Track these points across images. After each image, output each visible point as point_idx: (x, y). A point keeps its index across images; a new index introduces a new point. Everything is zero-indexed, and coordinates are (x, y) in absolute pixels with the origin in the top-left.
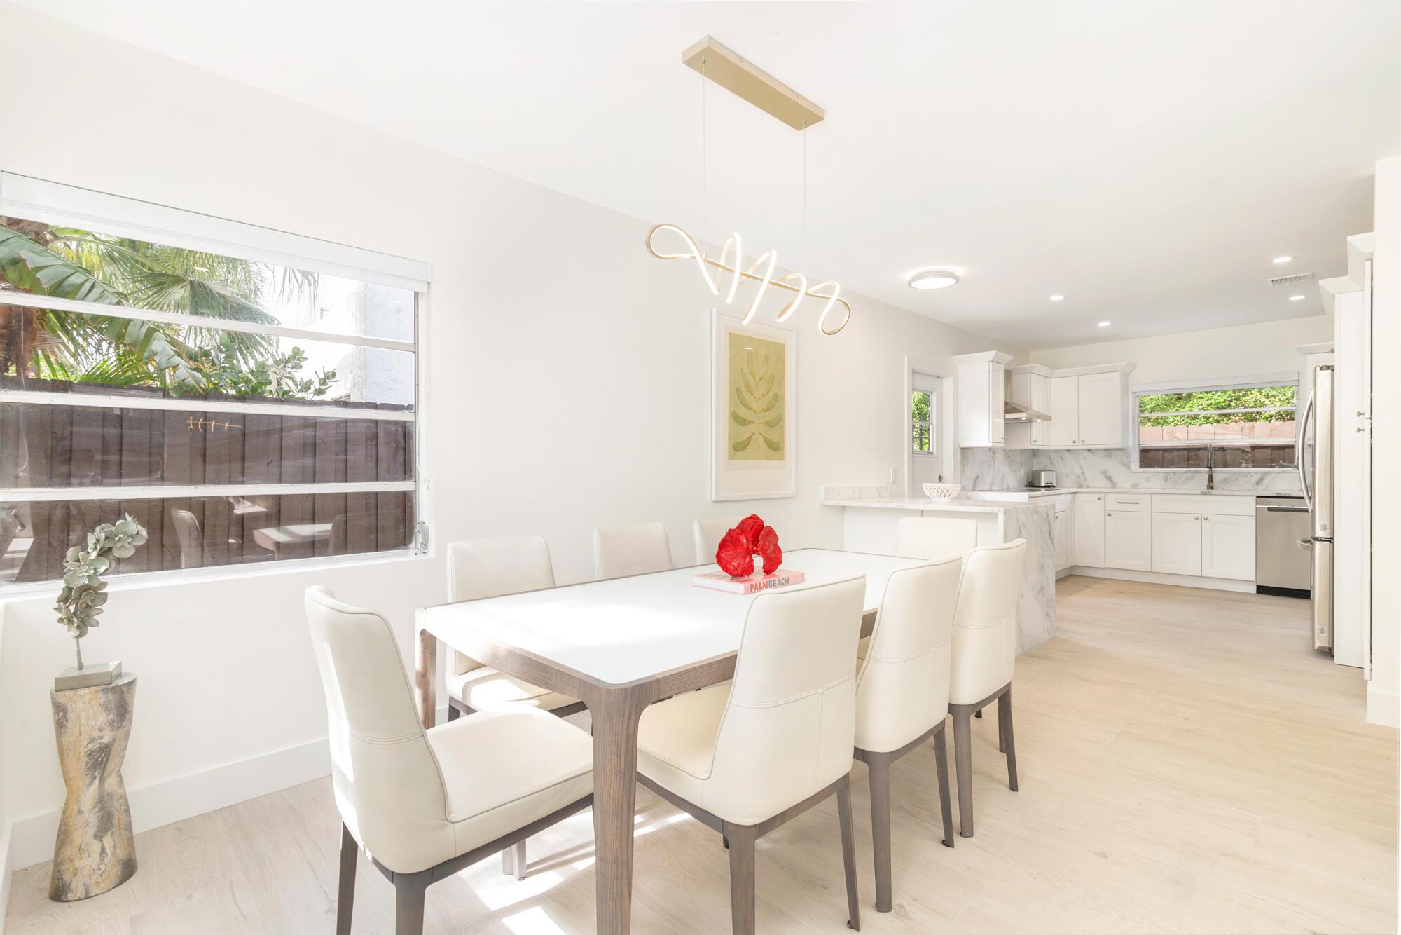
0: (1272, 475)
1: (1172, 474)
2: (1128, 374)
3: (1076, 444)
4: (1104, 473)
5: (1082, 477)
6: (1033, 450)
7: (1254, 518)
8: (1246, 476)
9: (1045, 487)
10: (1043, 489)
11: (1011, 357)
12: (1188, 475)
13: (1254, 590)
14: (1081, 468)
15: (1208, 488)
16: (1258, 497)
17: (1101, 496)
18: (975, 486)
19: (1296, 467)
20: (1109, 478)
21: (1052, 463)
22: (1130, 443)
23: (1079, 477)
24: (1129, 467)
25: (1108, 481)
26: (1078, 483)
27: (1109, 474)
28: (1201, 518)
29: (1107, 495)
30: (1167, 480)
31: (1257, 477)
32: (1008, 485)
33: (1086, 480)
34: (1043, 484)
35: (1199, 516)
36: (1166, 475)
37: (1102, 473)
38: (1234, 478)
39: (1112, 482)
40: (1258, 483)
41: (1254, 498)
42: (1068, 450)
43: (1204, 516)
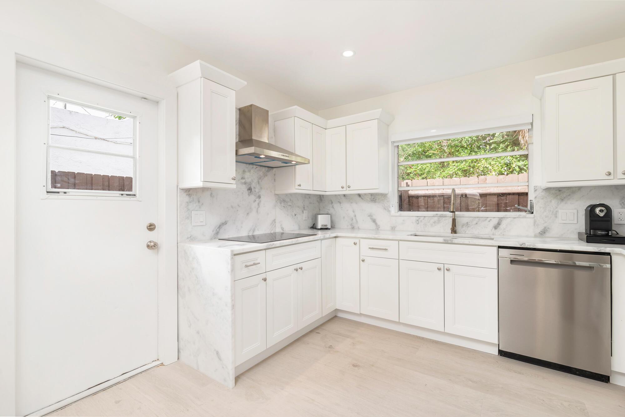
0: (509, 220)
1: (422, 218)
2: (388, 126)
3: (345, 189)
4: (370, 216)
5: (354, 220)
6: (320, 195)
7: (496, 270)
8: (486, 220)
9: (321, 229)
10: (320, 232)
11: (246, 83)
12: (436, 218)
13: (496, 353)
14: (354, 212)
15: (452, 233)
16: (500, 247)
17: (357, 241)
18: (217, 233)
19: (529, 211)
20: (374, 221)
21: (333, 207)
22: (390, 189)
23: (352, 220)
24: (389, 211)
25: (373, 224)
26: (351, 225)
27: (374, 217)
28: (444, 269)
29: (362, 240)
30: (418, 223)
31: (495, 222)
32: (282, 229)
33: (357, 222)
34: (319, 227)
35: (441, 266)
36: (417, 218)
37: (369, 216)
38: (475, 222)
39: (376, 224)
40: (496, 227)
41: (496, 248)
42: (344, 195)
43: (446, 266)
